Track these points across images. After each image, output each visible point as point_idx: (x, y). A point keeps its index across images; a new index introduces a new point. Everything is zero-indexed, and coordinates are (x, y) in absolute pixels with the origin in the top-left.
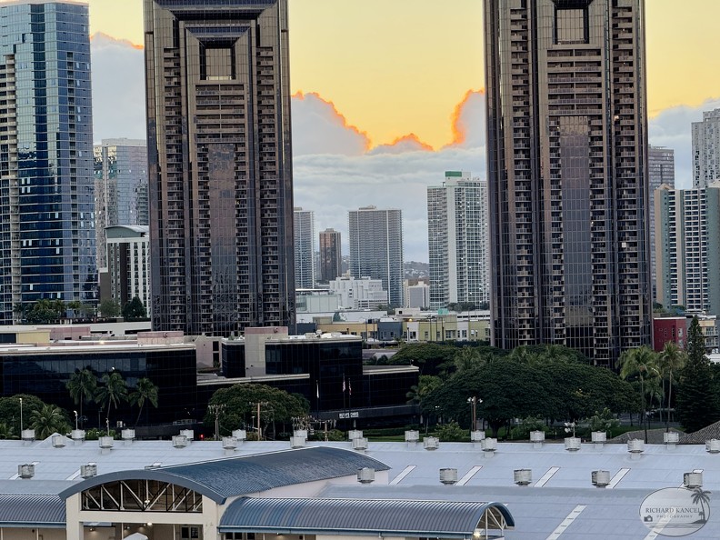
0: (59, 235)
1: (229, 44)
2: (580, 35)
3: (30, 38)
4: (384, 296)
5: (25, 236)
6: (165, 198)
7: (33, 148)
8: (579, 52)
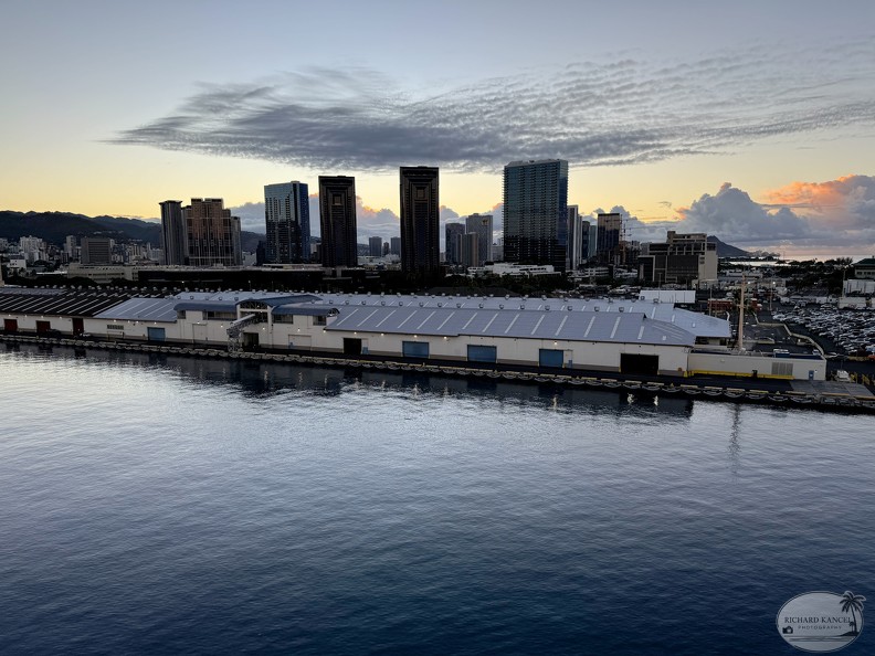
0: (301, 242)
1: (340, 195)
2: (423, 196)
3: (293, 192)
5: (293, 242)
7: (294, 220)
8: (423, 200)
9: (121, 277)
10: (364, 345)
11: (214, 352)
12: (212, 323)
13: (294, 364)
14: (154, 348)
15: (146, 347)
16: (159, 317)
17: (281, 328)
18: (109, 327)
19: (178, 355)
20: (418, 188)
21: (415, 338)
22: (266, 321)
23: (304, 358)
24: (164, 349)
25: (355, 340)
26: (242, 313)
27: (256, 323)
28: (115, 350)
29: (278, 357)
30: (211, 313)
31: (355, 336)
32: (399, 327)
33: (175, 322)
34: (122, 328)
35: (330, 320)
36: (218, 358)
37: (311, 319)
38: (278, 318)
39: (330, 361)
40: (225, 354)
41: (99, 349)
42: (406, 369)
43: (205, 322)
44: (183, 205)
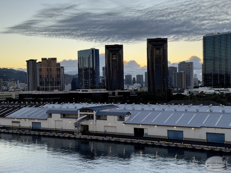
0: (95, 78)
1: (116, 54)
2: (159, 53)
3: (92, 54)
4: (141, 86)
5: (91, 78)
6: (107, 73)
7: (92, 67)
8: (159, 55)
9: (10, 97)
10: (145, 132)
11: (67, 135)
12: (65, 120)
13: (109, 141)
14: (37, 133)
15: (32, 133)
16: (38, 117)
17: (101, 123)
18: (13, 122)
19: (49, 136)
20: (156, 49)
21: (175, 128)
22: (93, 119)
23: (114, 139)
24: (42, 133)
25: (140, 129)
26: (81, 114)
27: (87, 120)
28: (17, 134)
29: (100, 138)
30: (65, 115)
31: (140, 127)
32: (165, 122)
33: (46, 119)
34: (19, 122)
35: (126, 118)
36: (69, 138)
37: (116, 118)
38: (99, 117)
39: (129, 140)
40: (73, 136)
41: (8, 133)
42: (172, 146)
43: (61, 119)
44: (37, 61)
